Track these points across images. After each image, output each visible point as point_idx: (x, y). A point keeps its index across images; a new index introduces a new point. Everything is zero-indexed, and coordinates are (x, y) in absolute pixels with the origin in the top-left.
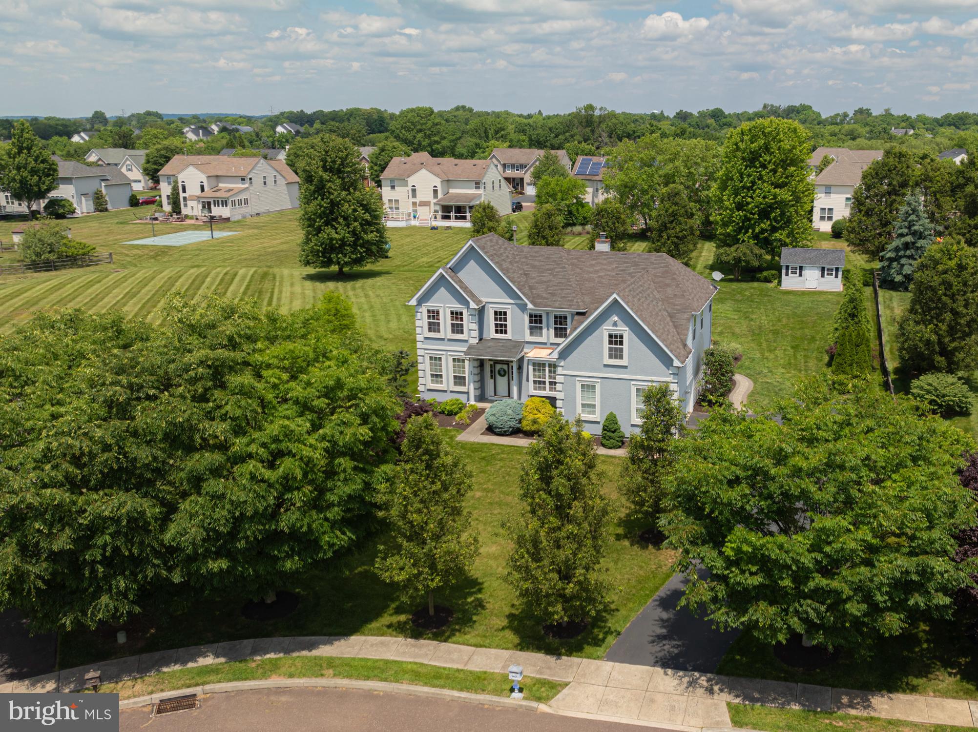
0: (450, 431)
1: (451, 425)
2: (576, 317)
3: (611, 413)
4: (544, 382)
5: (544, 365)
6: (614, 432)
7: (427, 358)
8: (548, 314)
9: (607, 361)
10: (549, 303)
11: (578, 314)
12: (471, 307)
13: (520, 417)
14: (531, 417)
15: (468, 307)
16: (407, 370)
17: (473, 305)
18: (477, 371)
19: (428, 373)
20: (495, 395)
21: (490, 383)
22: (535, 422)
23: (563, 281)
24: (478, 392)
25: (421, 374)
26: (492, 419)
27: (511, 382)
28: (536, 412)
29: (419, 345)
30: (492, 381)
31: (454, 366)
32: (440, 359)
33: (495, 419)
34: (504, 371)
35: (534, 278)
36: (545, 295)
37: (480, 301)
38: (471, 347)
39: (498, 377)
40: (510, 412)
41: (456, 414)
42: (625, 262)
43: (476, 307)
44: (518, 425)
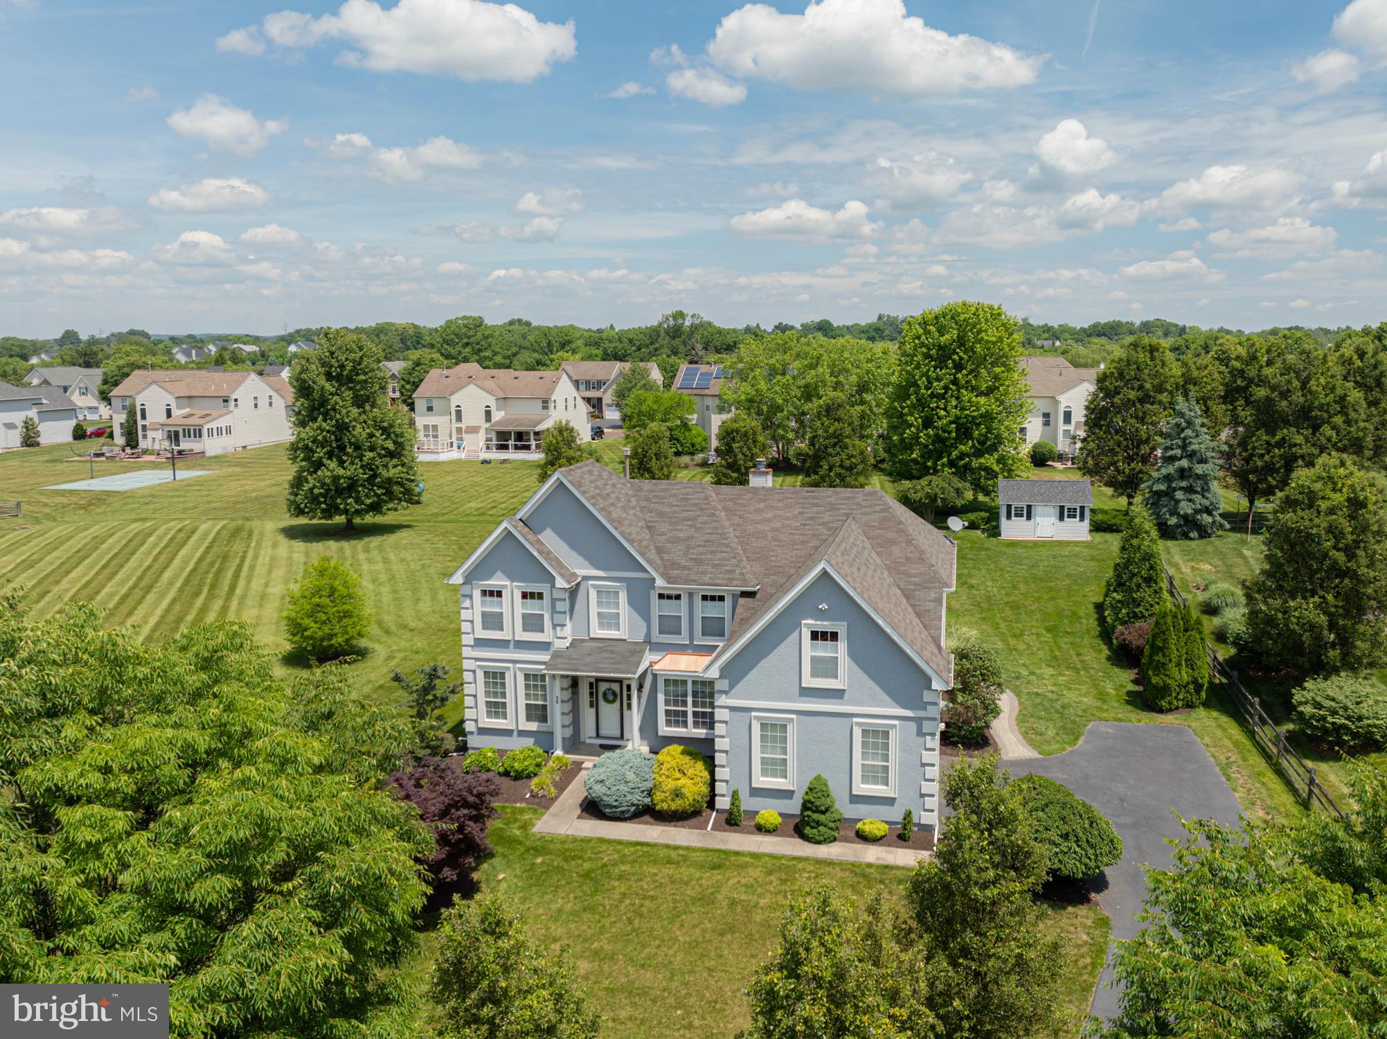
0: (522, 811)
1: (523, 800)
2: (742, 601)
3: (818, 778)
4: (685, 714)
5: (684, 682)
6: (823, 813)
7: (480, 674)
8: (691, 595)
9: (809, 681)
10: (693, 577)
11: (745, 594)
12: (558, 585)
13: (649, 785)
14: (670, 785)
15: (553, 586)
16: (444, 700)
17: (560, 583)
18: (567, 695)
19: (482, 699)
20: (598, 735)
21: (588, 715)
22: (677, 794)
23: (713, 537)
24: (569, 732)
25: (469, 701)
26: (599, 790)
27: (626, 712)
28: (678, 775)
29: (466, 652)
30: (593, 711)
31: (527, 686)
32: (502, 675)
33: (604, 790)
34: (614, 694)
35: (663, 534)
36: (684, 563)
37: (574, 575)
38: (556, 655)
39: (602, 702)
40: (630, 776)
41: (529, 777)
42: (814, 505)
43: (567, 586)
44: (647, 800)
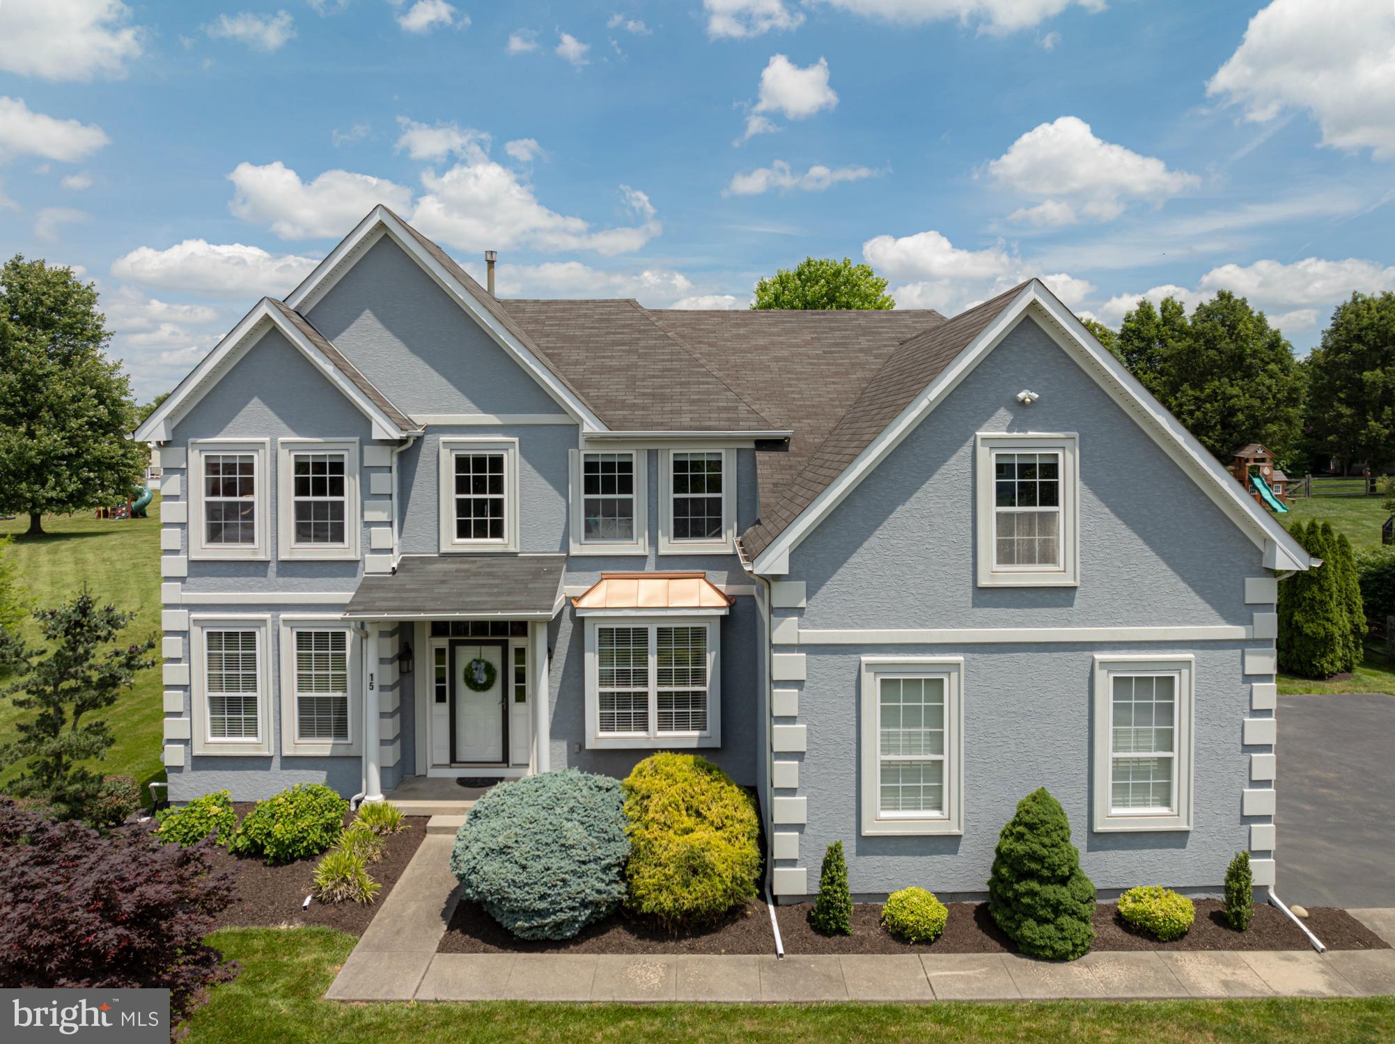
2: (761, 456)
3: (1039, 798)
4: (642, 699)
5: (642, 634)
7: (199, 639)
8: (652, 455)
9: (994, 573)
10: (657, 419)
11: (764, 444)
12: (377, 434)
13: (623, 849)
14: (673, 845)
15: (366, 440)
17: (383, 429)
18: (390, 674)
19: (202, 694)
20: (453, 759)
21: (433, 717)
22: (695, 867)
24: (392, 755)
25: (172, 701)
26: (495, 873)
27: (516, 709)
28: (689, 822)
29: (170, 592)
30: (444, 708)
31: (303, 661)
32: (249, 638)
33: (510, 871)
34: (489, 669)
37: (410, 423)
38: (370, 586)
39: (463, 690)
40: (574, 832)
41: (311, 855)
43: (396, 435)
44: (618, 889)
